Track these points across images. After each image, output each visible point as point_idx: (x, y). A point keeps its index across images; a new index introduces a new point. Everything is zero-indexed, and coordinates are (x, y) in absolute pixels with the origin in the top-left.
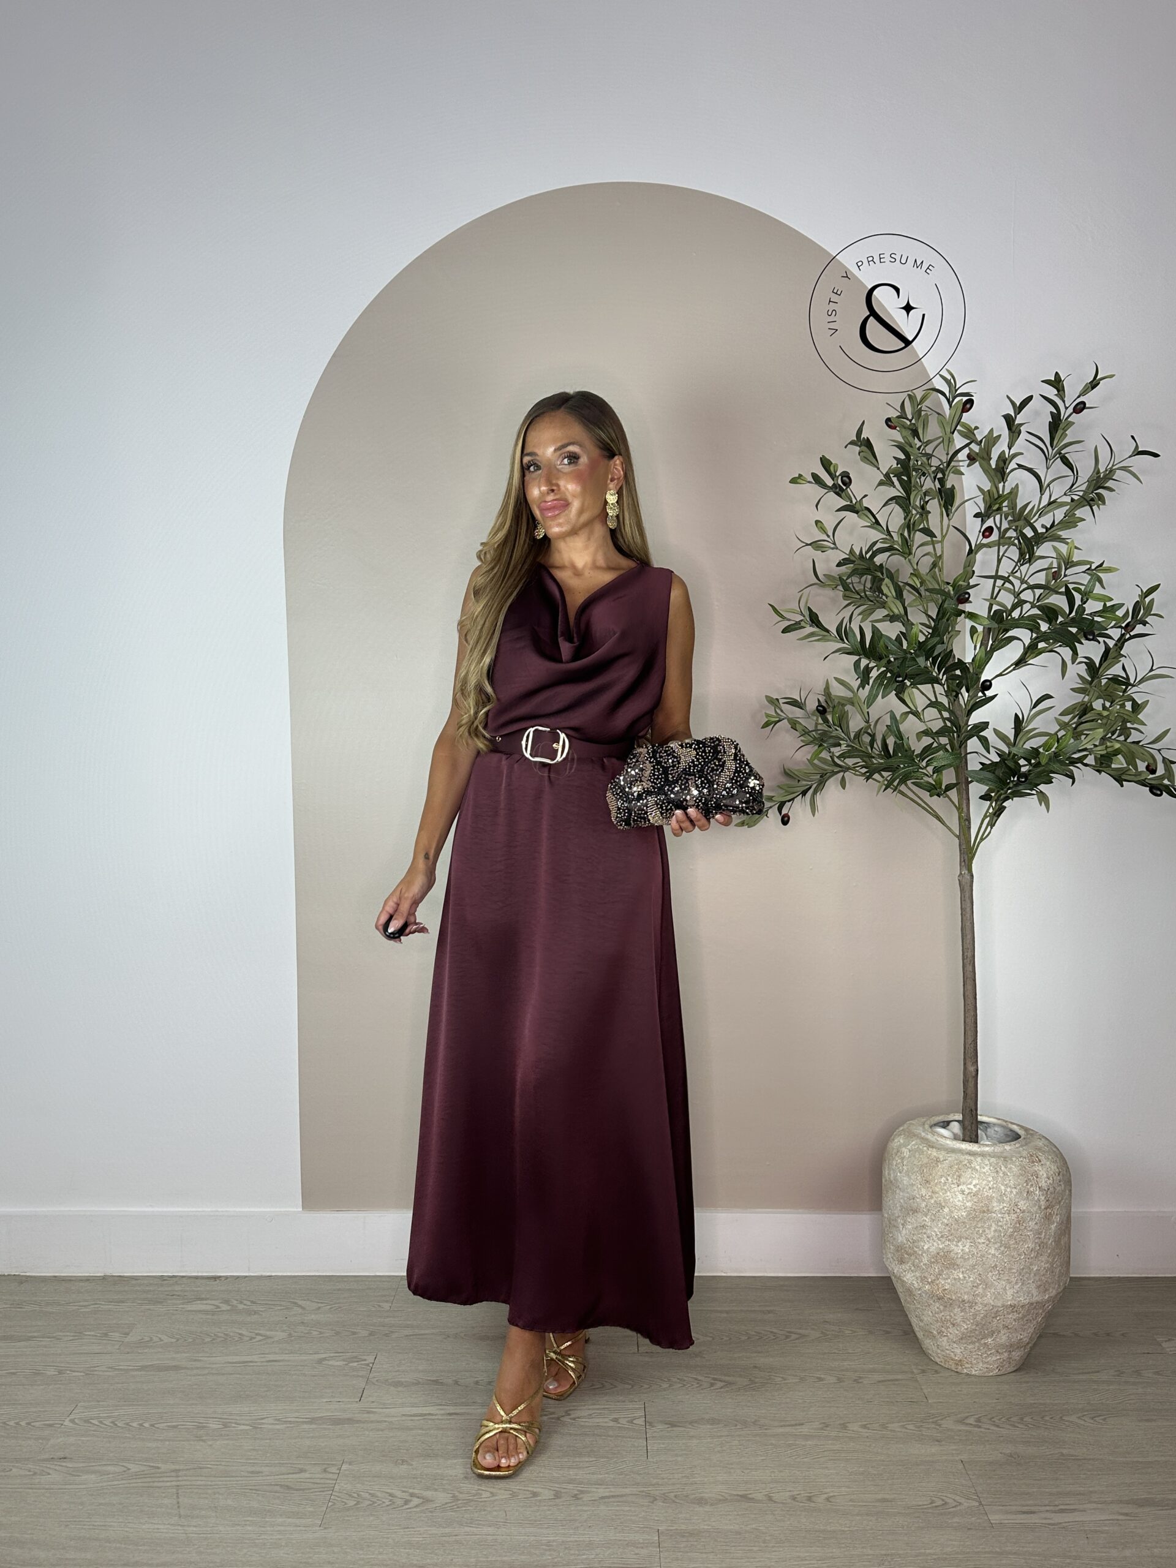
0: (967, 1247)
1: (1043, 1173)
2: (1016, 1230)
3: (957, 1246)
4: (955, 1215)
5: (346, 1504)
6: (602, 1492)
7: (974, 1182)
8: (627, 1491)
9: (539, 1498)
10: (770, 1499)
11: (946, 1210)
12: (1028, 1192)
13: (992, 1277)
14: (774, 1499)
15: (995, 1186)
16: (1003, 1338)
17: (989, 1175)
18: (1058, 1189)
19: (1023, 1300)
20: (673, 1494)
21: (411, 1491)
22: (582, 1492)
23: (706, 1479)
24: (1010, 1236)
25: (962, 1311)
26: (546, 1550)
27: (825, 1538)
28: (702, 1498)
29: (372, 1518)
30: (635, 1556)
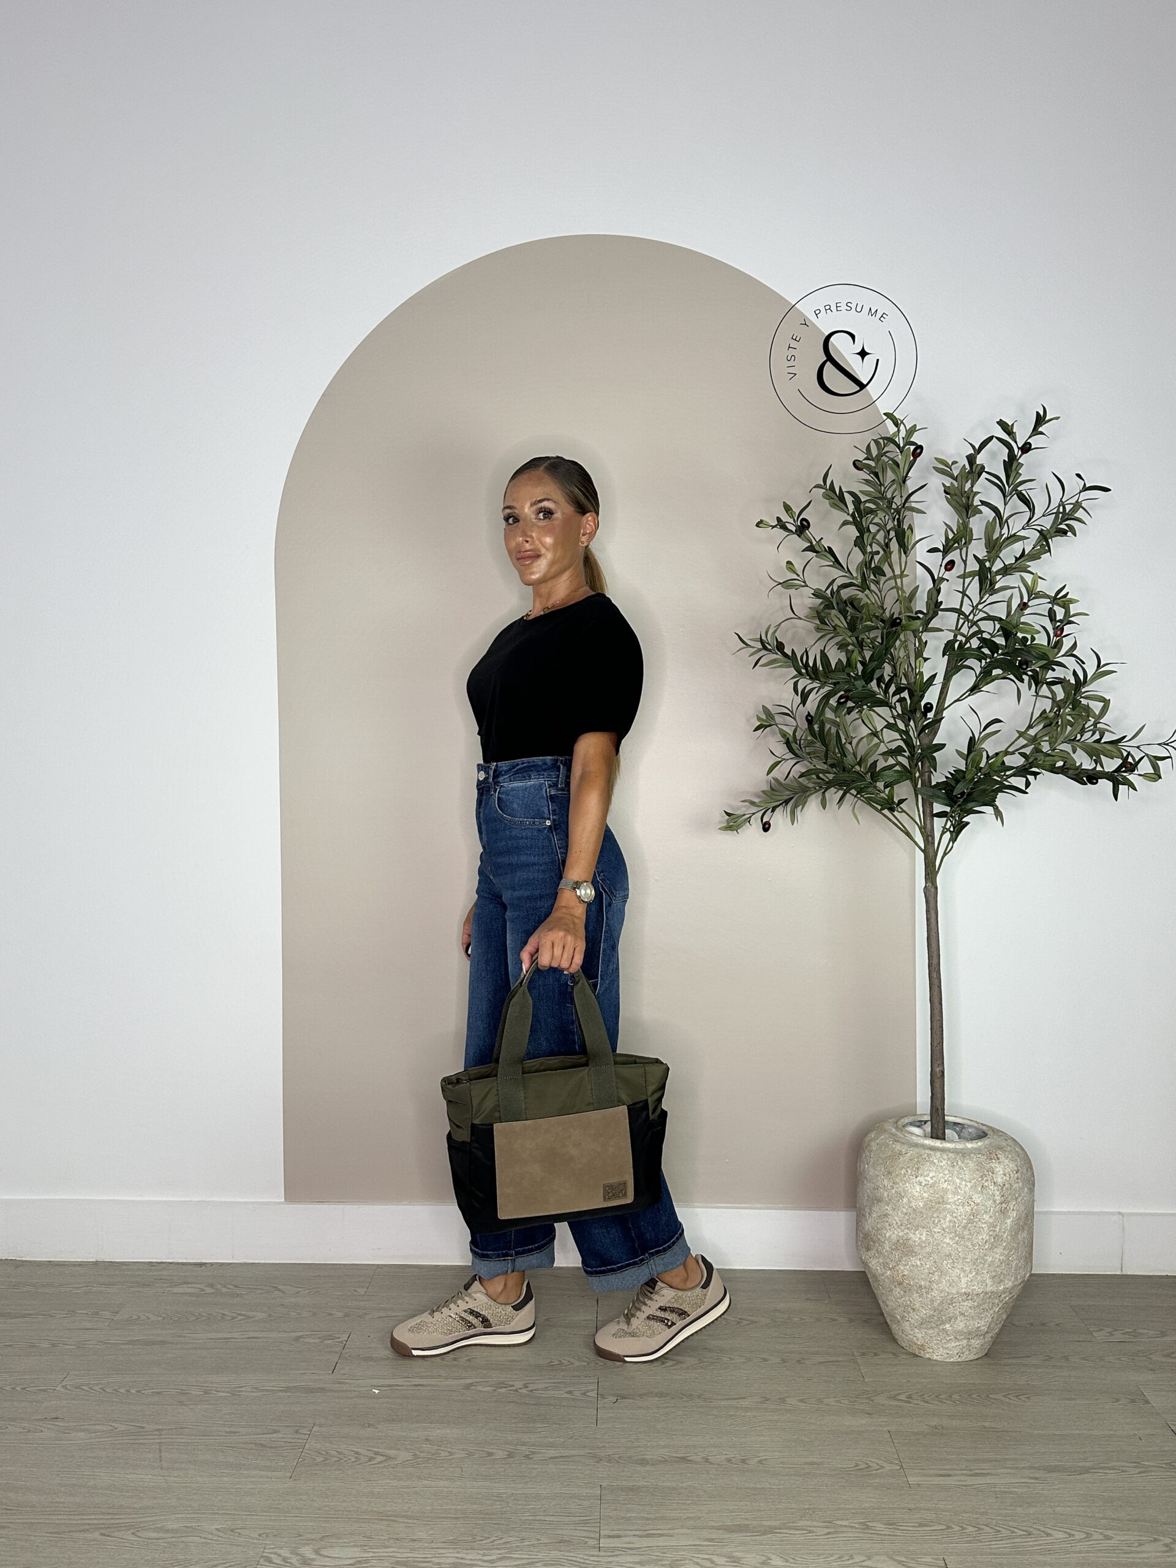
0: (924, 1235)
1: (999, 1169)
2: (970, 1221)
3: (914, 1234)
4: (913, 1204)
5: (315, 1460)
6: (552, 1453)
7: (931, 1175)
8: (575, 1452)
9: (494, 1457)
10: (707, 1461)
11: (905, 1200)
12: (982, 1187)
13: (946, 1264)
14: (710, 1461)
15: (950, 1179)
16: (960, 1324)
17: (946, 1169)
18: (1017, 1185)
19: (977, 1289)
20: (617, 1456)
21: (376, 1450)
22: (533, 1453)
23: (649, 1444)
24: (965, 1227)
25: (920, 1297)
26: (497, 1501)
27: (755, 1495)
28: (644, 1459)
29: (338, 1472)
30: (578, 1507)
